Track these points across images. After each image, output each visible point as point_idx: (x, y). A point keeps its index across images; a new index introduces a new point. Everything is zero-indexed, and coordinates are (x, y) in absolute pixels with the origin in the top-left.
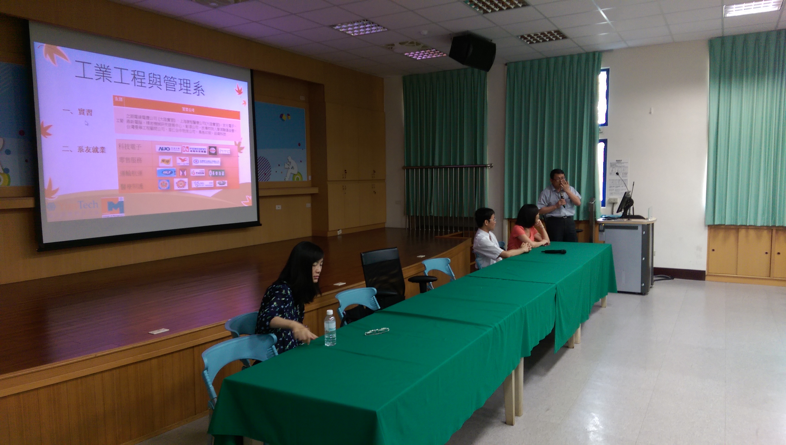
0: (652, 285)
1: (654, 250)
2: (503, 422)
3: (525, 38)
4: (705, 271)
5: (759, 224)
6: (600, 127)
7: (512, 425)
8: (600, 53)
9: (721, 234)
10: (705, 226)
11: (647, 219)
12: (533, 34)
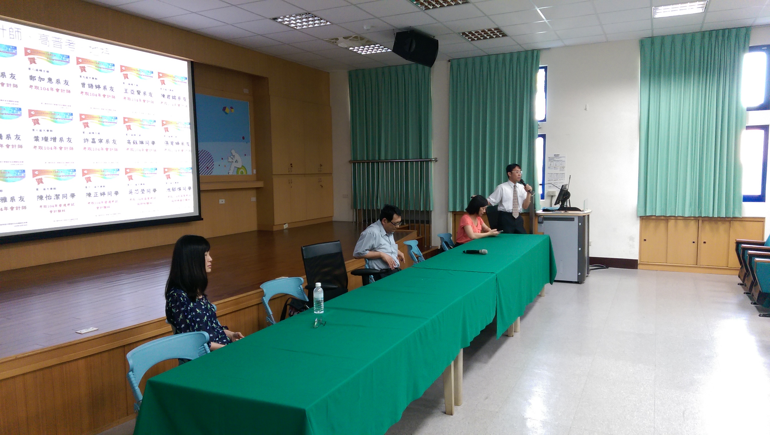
0: (588, 274)
1: (590, 241)
2: (443, 412)
3: (467, 35)
4: (637, 260)
5: (686, 216)
6: (539, 123)
7: (452, 415)
8: (539, 51)
9: (652, 224)
10: (638, 217)
11: (583, 211)
12: (473, 31)
